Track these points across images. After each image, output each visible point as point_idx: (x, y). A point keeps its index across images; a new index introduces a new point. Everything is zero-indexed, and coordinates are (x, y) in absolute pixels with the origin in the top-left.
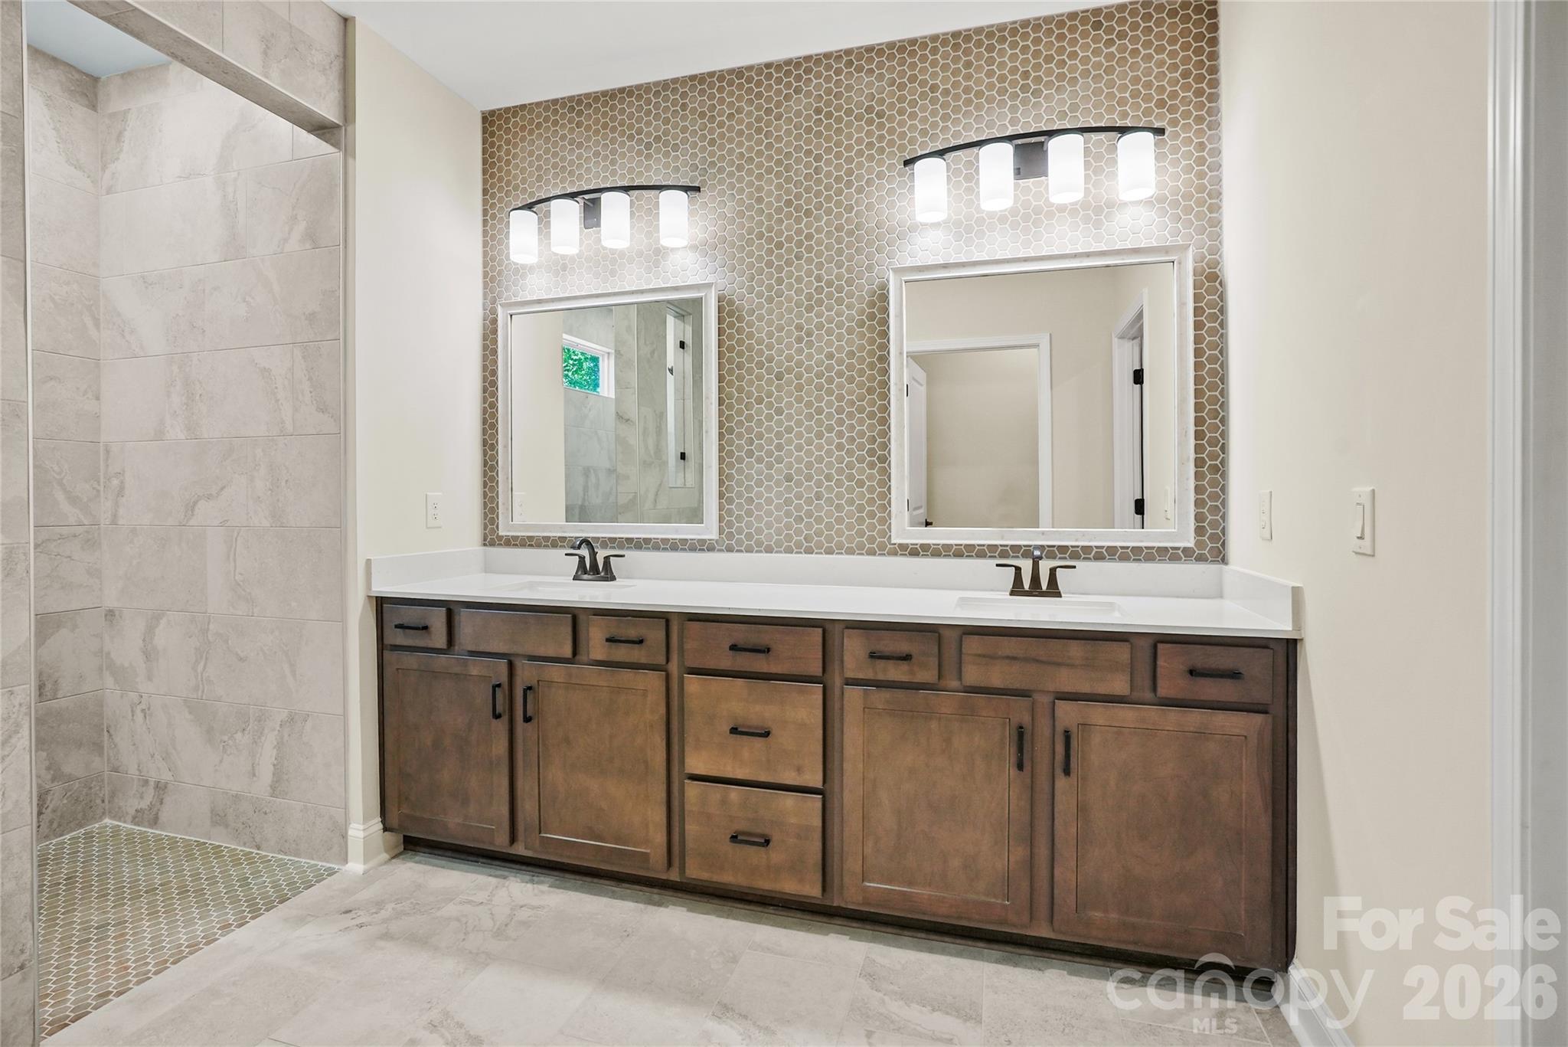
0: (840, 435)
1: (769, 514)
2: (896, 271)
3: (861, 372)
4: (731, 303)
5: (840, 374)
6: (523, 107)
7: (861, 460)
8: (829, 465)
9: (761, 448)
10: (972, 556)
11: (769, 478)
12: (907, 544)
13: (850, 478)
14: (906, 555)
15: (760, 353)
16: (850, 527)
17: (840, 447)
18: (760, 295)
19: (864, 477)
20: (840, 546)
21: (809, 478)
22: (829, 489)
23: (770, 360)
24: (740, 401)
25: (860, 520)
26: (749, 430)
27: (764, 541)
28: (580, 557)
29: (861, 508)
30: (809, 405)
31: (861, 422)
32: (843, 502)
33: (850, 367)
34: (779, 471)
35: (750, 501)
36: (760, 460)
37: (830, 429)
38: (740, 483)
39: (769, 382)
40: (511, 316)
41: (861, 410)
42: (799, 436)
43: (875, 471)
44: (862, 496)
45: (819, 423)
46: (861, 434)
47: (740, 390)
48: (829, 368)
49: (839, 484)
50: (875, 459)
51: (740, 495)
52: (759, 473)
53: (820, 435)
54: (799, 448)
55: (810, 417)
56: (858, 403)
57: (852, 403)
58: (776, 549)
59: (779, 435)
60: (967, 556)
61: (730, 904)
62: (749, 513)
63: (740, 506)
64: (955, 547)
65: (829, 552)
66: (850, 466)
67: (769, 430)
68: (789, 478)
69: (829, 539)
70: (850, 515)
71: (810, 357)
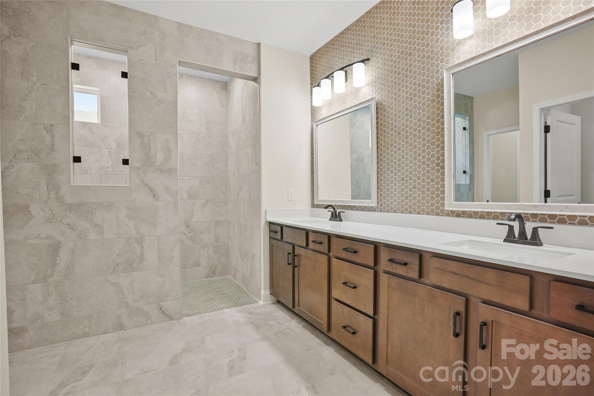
0: (424, 157)
1: (395, 195)
2: (448, 69)
3: (433, 125)
4: (381, 104)
5: (424, 128)
6: (320, 49)
7: (433, 168)
8: (419, 172)
9: (392, 166)
10: (490, 218)
11: (395, 179)
12: (455, 211)
13: (428, 178)
14: (454, 216)
15: (392, 124)
16: (428, 201)
17: (424, 163)
18: (392, 98)
19: (434, 177)
20: (423, 211)
21: (411, 179)
22: (419, 184)
23: (396, 126)
24: (385, 146)
25: (432, 198)
26: (388, 159)
27: (393, 207)
28: (332, 212)
29: (433, 193)
30: (411, 144)
31: (433, 150)
32: (425, 190)
33: (428, 124)
34: (399, 176)
35: (388, 190)
36: (392, 172)
37: (419, 155)
38: (385, 182)
39: (395, 137)
40: (317, 126)
41: (433, 144)
42: (407, 159)
43: (439, 174)
44: (433, 186)
45: (415, 153)
46: (433, 156)
47: (385, 142)
48: (419, 126)
49: (423, 181)
50: (439, 168)
51: (385, 188)
52: (392, 177)
53: (415, 159)
54: (407, 165)
55: (411, 150)
56: (432, 141)
57: (429, 141)
58: (398, 211)
59: (399, 160)
60: (487, 218)
61: (350, 355)
62: (388, 195)
63: (385, 192)
64: (480, 213)
65: (419, 213)
66: (428, 172)
67: (395, 158)
68: (403, 179)
69: (419, 207)
70: (428, 196)
71: (411, 122)
